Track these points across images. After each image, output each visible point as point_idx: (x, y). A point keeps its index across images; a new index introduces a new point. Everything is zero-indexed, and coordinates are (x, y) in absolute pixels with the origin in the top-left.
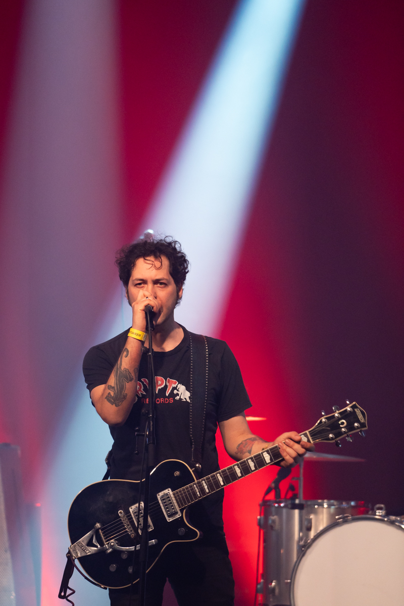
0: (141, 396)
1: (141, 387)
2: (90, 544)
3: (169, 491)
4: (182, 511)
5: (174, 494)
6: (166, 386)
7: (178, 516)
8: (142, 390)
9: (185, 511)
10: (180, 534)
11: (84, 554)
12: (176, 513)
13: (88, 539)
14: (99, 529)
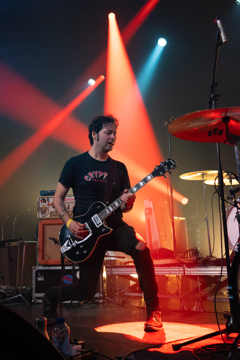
0: (92, 178)
1: (92, 175)
2: (68, 245)
3: (96, 216)
4: (102, 221)
5: (98, 215)
6: (103, 176)
7: (101, 224)
8: (93, 176)
9: (104, 221)
10: (103, 231)
11: (66, 250)
12: (101, 223)
13: (67, 244)
14: (70, 238)
